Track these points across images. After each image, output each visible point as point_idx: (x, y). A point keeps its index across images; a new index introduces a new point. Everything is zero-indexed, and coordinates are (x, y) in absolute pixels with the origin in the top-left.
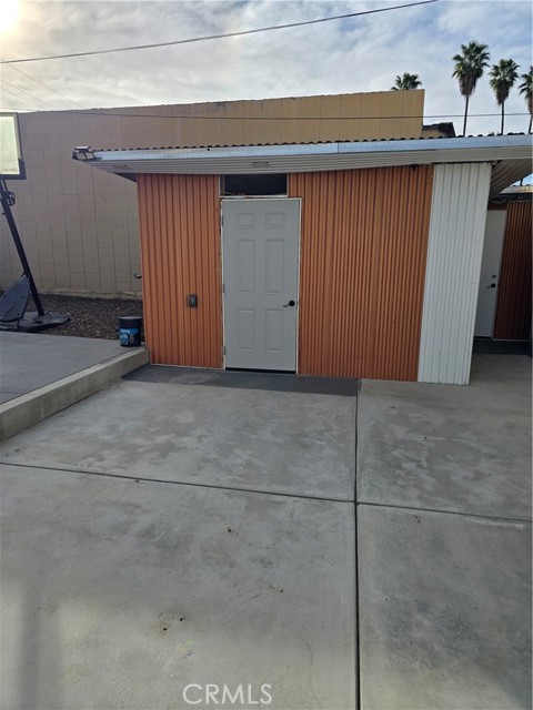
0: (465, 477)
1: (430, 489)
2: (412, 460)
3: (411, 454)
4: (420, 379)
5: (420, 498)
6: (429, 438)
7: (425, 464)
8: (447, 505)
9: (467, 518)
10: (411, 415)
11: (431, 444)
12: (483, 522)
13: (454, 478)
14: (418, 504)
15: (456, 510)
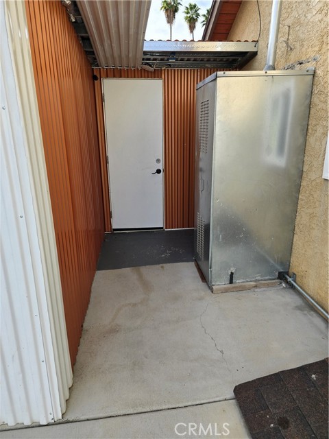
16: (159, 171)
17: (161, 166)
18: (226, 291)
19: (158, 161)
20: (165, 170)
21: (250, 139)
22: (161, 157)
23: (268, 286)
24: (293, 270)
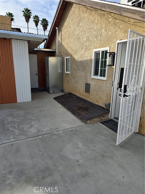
0: (27, 128)
1: (17, 134)
2: (13, 127)
3: (13, 125)
4: (18, 102)
5: (14, 138)
6: (19, 119)
7: (16, 127)
8: (22, 137)
9: (27, 140)
10: (14, 113)
11: (19, 121)
12: (31, 139)
13: (25, 129)
14: (13, 140)
15: (24, 138)
16: (37, 74)
17: (37, 73)
18: (52, 93)
19: (36, 72)
20: (38, 74)
21: (55, 67)
22: (37, 71)
23: (60, 92)
24: (64, 89)
